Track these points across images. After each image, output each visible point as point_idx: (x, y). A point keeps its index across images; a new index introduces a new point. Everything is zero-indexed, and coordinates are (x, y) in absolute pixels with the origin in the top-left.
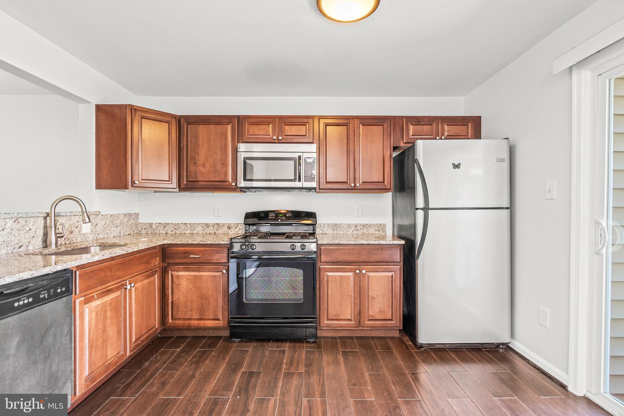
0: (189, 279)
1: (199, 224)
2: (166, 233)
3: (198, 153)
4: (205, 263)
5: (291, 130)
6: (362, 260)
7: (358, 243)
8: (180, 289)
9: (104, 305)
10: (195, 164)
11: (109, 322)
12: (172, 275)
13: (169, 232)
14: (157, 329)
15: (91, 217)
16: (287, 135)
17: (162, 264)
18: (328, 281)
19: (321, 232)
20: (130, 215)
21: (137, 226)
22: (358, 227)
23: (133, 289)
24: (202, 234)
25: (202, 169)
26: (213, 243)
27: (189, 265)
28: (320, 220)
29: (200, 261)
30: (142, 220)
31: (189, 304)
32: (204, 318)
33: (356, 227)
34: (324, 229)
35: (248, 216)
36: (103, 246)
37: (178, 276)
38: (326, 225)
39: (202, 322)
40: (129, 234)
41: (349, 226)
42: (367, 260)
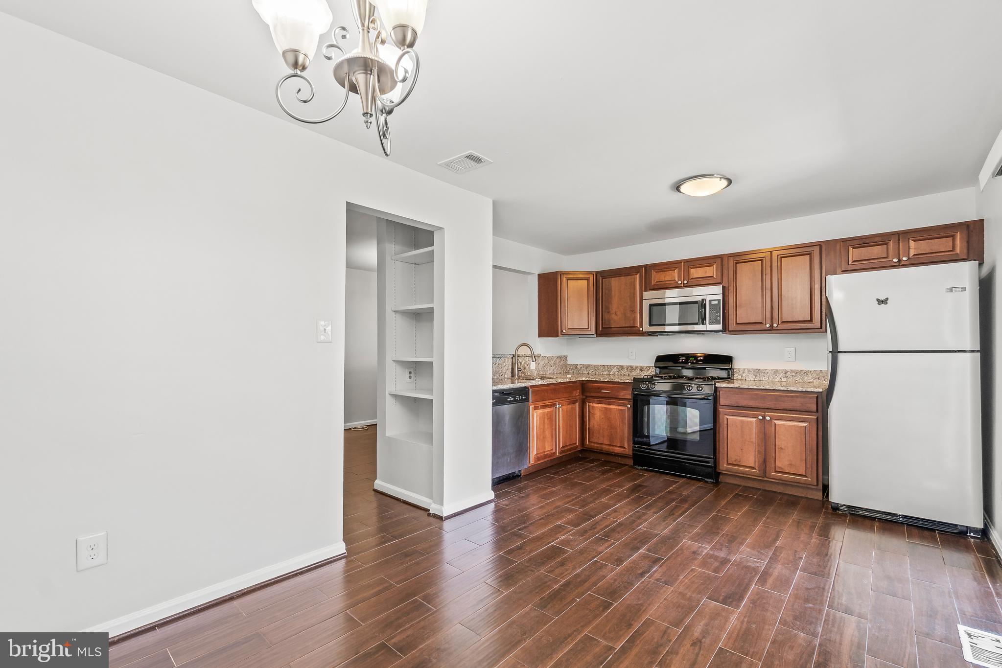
0: (601, 410)
1: (615, 366)
2: (588, 374)
3: (611, 303)
4: (613, 398)
5: (696, 273)
6: (767, 406)
7: (761, 388)
8: (594, 418)
9: (544, 414)
10: (609, 312)
11: (546, 426)
12: (589, 405)
13: (590, 372)
14: (577, 446)
15: (536, 358)
16: (693, 278)
17: (581, 397)
18: (727, 424)
19: (739, 377)
20: (561, 357)
21: (566, 366)
22: (789, 373)
23: (561, 409)
24: (618, 375)
25: (614, 316)
26: (620, 381)
27: (602, 399)
28: (737, 365)
29: (610, 396)
30: (570, 361)
31: (601, 431)
32: (613, 444)
33: (786, 373)
34: (744, 375)
35: (659, 359)
36: (542, 378)
37: (593, 407)
38: (746, 371)
39: (611, 447)
40: (560, 373)
41: (776, 372)
42: (773, 407)
